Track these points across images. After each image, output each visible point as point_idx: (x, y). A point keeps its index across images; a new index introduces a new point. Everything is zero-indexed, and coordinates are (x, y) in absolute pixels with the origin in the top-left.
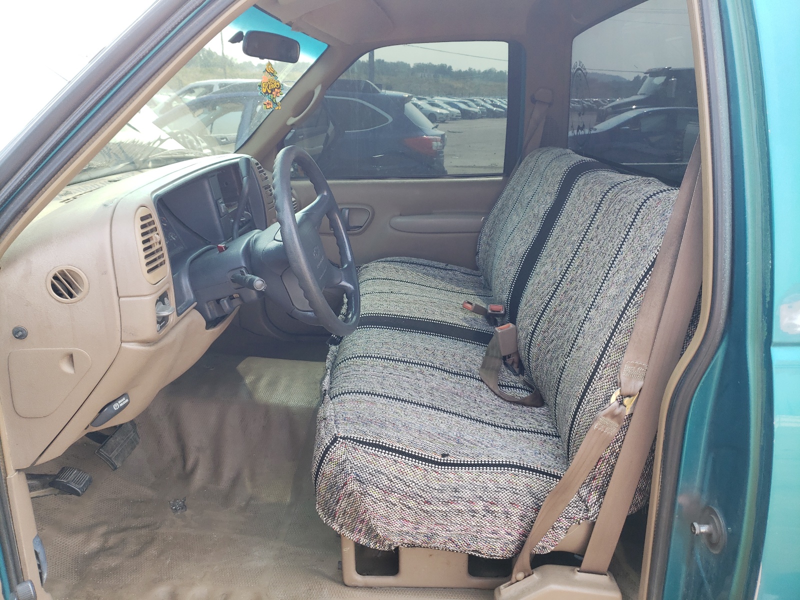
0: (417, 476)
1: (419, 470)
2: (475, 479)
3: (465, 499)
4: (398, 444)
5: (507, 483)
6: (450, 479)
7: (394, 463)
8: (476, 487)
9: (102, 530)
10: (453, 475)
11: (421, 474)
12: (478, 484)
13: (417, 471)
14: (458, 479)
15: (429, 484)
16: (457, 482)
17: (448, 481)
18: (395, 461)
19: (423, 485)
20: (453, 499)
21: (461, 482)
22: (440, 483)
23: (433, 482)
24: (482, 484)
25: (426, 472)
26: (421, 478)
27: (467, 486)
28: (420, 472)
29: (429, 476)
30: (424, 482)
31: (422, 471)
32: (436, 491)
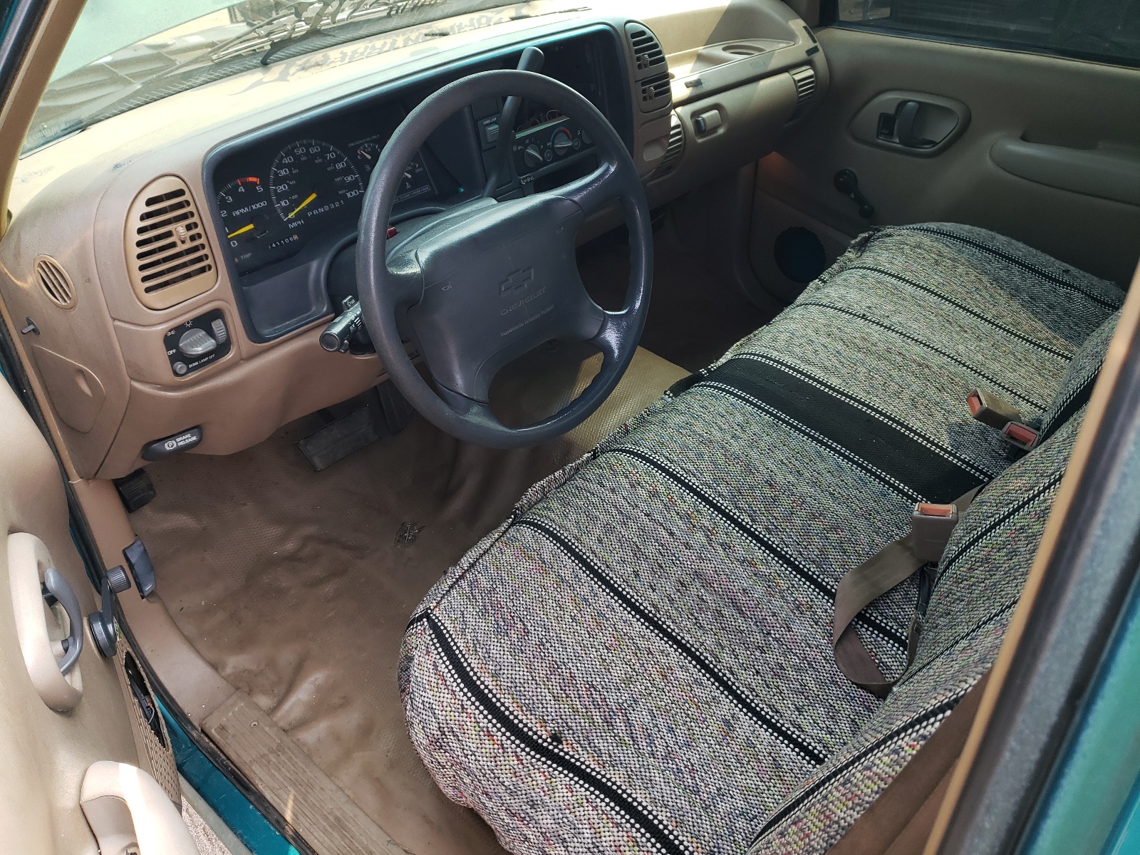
0: (483, 750)
1: (491, 742)
2: (571, 807)
3: (541, 828)
4: (491, 679)
5: (613, 848)
6: (534, 783)
7: (460, 710)
8: (565, 820)
9: (310, 530)
10: (543, 778)
11: (492, 751)
12: (571, 817)
13: (487, 742)
14: (546, 789)
15: (495, 771)
16: (542, 794)
17: (530, 784)
18: (463, 708)
19: (486, 767)
20: (523, 815)
21: (547, 797)
22: (514, 779)
23: (504, 771)
24: (576, 822)
25: (501, 751)
26: (488, 755)
27: (553, 810)
28: (491, 746)
29: (502, 759)
30: (489, 764)
31: (496, 746)
32: (503, 788)
